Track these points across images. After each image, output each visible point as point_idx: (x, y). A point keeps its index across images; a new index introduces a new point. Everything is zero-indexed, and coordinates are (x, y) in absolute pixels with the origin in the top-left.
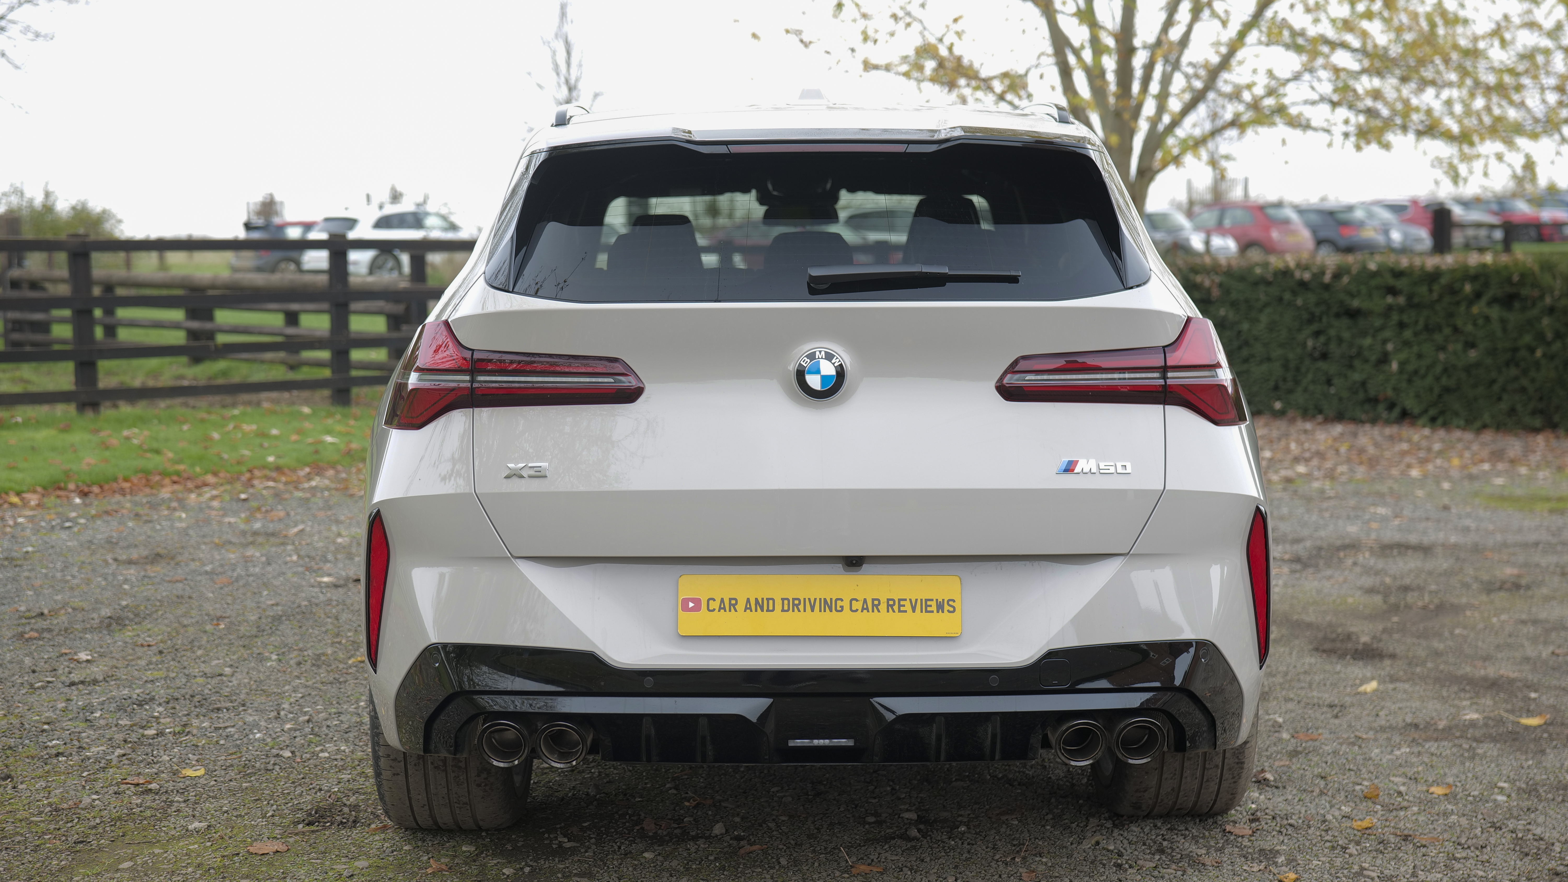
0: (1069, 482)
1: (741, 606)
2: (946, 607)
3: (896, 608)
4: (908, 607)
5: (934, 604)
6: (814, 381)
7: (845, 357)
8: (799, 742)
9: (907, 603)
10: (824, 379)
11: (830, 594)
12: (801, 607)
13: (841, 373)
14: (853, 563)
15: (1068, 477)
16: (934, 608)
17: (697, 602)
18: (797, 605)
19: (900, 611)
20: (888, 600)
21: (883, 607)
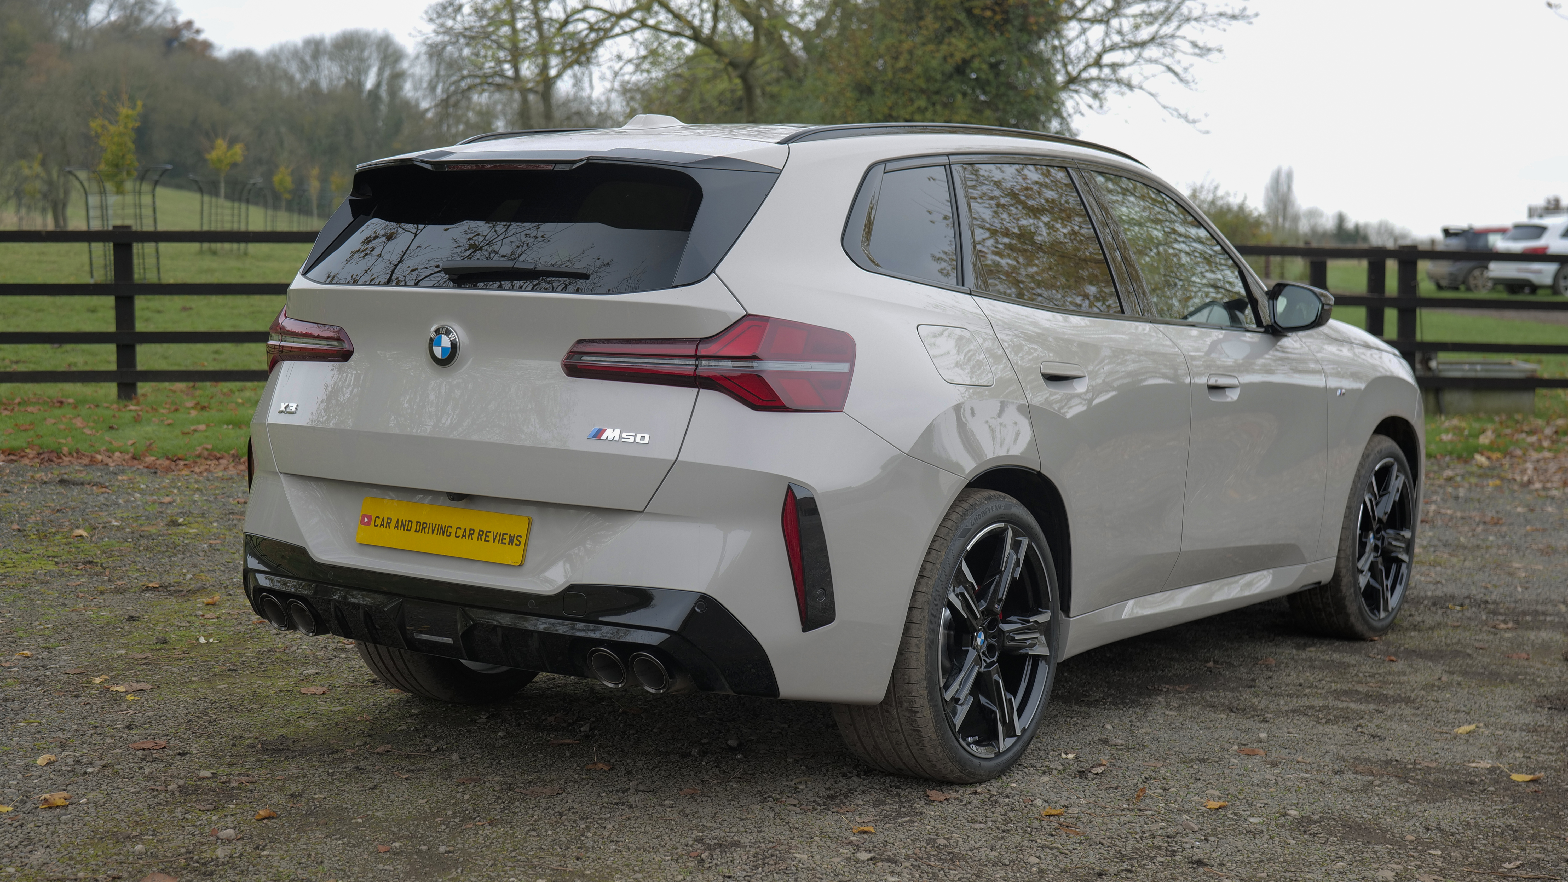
0: (594, 447)
1: (393, 525)
2: (515, 541)
3: (483, 538)
4: (491, 539)
5: (507, 537)
6: (438, 351)
7: (459, 333)
8: (424, 637)
9: (491, 535)
10: (444, 349)
11: (445, 522)
12: (427, 530)
13: (454, 345)
14: (457, 497)
15: (595, 442)
16: (507, 541)
17: (369, 517)
18: (424, 528)
19: (485, 541)
20: (480, 531)
21: (475, 536)
